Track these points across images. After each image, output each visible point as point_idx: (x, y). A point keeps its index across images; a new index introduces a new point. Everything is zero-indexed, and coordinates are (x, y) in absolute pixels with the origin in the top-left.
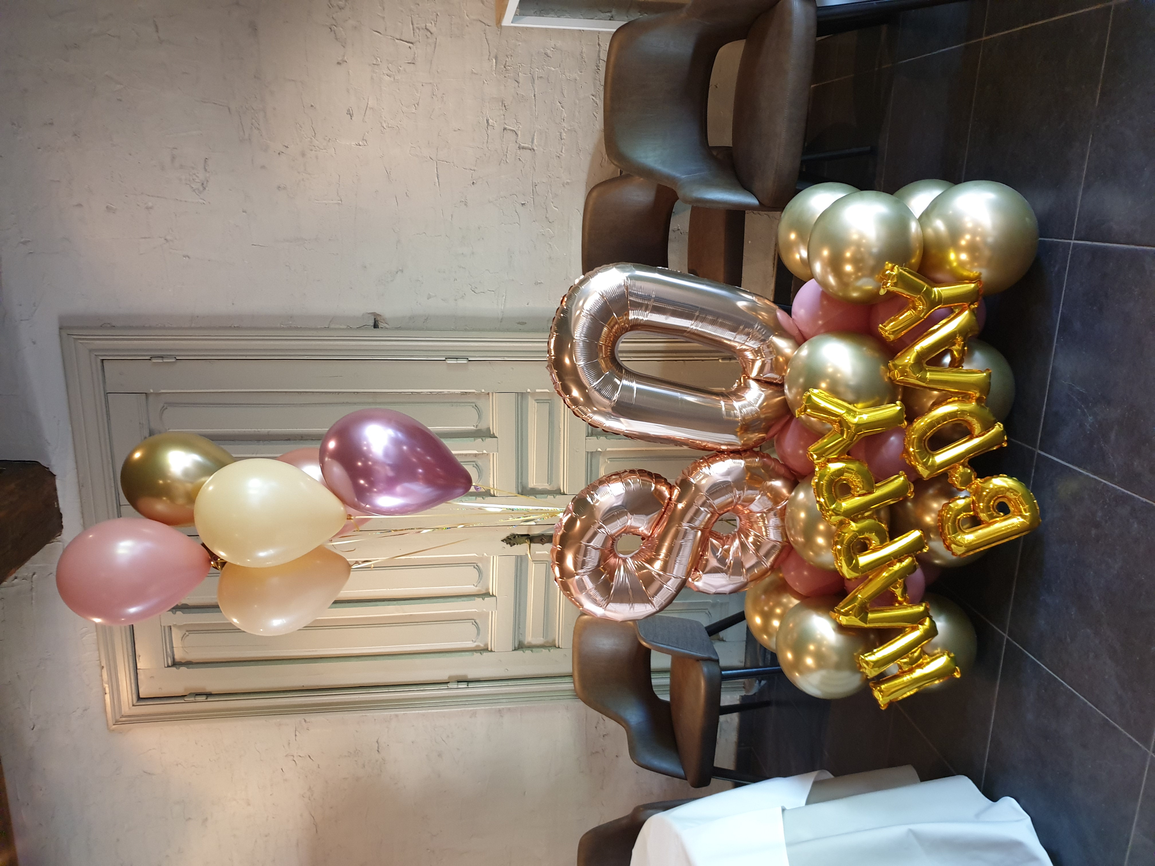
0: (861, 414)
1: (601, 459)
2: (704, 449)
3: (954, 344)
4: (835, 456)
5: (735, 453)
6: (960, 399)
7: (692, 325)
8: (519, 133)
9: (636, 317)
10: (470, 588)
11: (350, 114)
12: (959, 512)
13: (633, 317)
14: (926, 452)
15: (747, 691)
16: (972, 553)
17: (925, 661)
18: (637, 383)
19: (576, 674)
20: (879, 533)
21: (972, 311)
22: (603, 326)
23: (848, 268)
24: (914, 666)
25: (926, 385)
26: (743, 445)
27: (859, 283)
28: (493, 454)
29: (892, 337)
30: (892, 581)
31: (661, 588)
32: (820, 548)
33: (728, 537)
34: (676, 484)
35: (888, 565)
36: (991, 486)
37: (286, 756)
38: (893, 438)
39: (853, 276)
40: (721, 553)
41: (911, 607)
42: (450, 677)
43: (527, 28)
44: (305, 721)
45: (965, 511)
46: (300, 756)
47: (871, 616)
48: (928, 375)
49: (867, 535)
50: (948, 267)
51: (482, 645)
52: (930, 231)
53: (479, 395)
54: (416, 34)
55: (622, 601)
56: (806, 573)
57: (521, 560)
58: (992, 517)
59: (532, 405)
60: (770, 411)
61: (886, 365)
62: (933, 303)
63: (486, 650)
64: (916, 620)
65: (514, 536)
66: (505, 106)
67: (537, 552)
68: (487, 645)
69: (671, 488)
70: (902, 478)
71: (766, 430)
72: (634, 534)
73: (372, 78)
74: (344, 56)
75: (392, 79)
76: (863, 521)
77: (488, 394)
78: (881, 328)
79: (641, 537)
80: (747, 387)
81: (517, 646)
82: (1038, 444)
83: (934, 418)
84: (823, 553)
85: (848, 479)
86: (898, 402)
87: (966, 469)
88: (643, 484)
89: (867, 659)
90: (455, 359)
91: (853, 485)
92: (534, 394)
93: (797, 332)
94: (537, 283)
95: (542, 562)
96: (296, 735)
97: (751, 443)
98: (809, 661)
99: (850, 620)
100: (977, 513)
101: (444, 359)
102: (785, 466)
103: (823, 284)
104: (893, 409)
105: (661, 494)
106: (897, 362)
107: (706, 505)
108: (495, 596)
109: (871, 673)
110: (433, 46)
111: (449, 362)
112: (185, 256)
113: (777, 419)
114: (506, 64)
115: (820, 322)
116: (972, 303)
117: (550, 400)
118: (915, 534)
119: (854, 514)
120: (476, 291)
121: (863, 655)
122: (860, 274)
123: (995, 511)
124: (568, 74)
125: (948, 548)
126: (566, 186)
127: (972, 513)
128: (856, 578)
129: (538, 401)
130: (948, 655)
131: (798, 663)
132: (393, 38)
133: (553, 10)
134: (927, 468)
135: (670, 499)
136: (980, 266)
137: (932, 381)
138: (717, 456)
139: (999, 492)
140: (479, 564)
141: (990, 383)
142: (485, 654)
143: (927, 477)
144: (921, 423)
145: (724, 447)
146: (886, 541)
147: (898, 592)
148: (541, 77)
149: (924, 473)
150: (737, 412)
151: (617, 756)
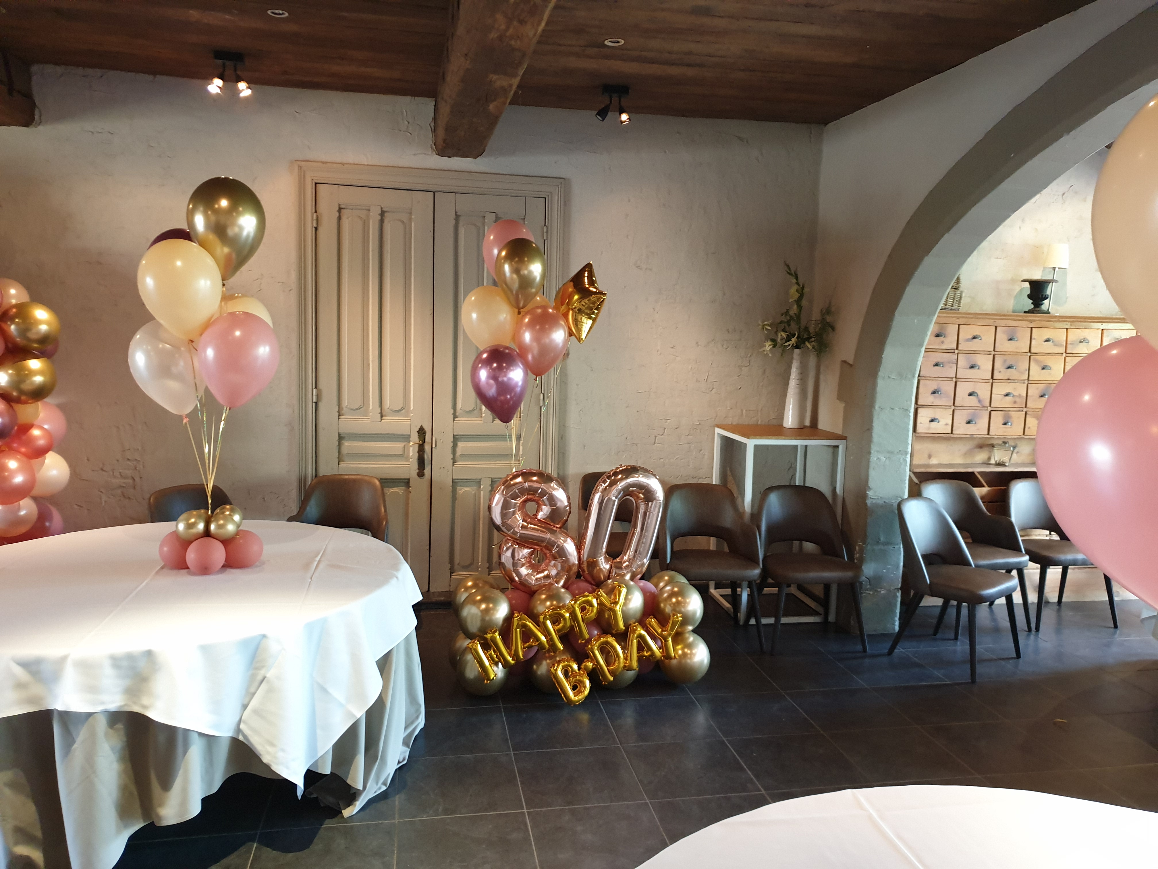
0: (619, 612)
2: (582, 542)
3: (647, 652)
4: (599, 602)
5: (579, 559)
6: (625, 657)
11: (673, 347)
16: (553, 676)
19: (318, 478)
20: (562, 630)
21: (662, 657)
23: (674, 600)
25: (631, 642)
26: (583, 563)
29: (648, 623)
30: (536, 639)
35: (546, 636)
36: (585, 679)
41: (522, 651)
42: (321, 390)
43: (714, 441)
45: (572, 669)
49: (562, 622)
51: (343, 412)
54: (711, 383)
57: (406, 438)
58: (570, 682)
61: (636, 622)
63: (341, 415)
65: (425, 434)
66: (676, 429)
67: (411, 449)
68: (344, 415)
69: (561, 527)
71: (588, 574)
73: (690, 359)
75: (690, 370)
76: (570, 620)
78: (650, 618)
79: (536, 514)
85: (589, 610)
86: (624, 629)
87: (592, 667)
91: (586, 613)
97: (584, 566)
100: (572, 676)
101: (543, 392)
104: (621, 627)
106: (638, 626)
108: (381, 421)
110: (705, 392)
113: (594, 578)
114: (697, 429)
115: (644, 590)
116: (665, 658)
118: (561, 647)
120: (580, 412)
121: (497, 632)
123: (574, 684)
124: (691, 462)
132: (709, 371)
134: (592, 648)
139: (582, 682)
140: (404, 410)
144: (613, 642)
146: (558, 633)
147: (531, 643)
149: (590, 646)
150: (598, 559)
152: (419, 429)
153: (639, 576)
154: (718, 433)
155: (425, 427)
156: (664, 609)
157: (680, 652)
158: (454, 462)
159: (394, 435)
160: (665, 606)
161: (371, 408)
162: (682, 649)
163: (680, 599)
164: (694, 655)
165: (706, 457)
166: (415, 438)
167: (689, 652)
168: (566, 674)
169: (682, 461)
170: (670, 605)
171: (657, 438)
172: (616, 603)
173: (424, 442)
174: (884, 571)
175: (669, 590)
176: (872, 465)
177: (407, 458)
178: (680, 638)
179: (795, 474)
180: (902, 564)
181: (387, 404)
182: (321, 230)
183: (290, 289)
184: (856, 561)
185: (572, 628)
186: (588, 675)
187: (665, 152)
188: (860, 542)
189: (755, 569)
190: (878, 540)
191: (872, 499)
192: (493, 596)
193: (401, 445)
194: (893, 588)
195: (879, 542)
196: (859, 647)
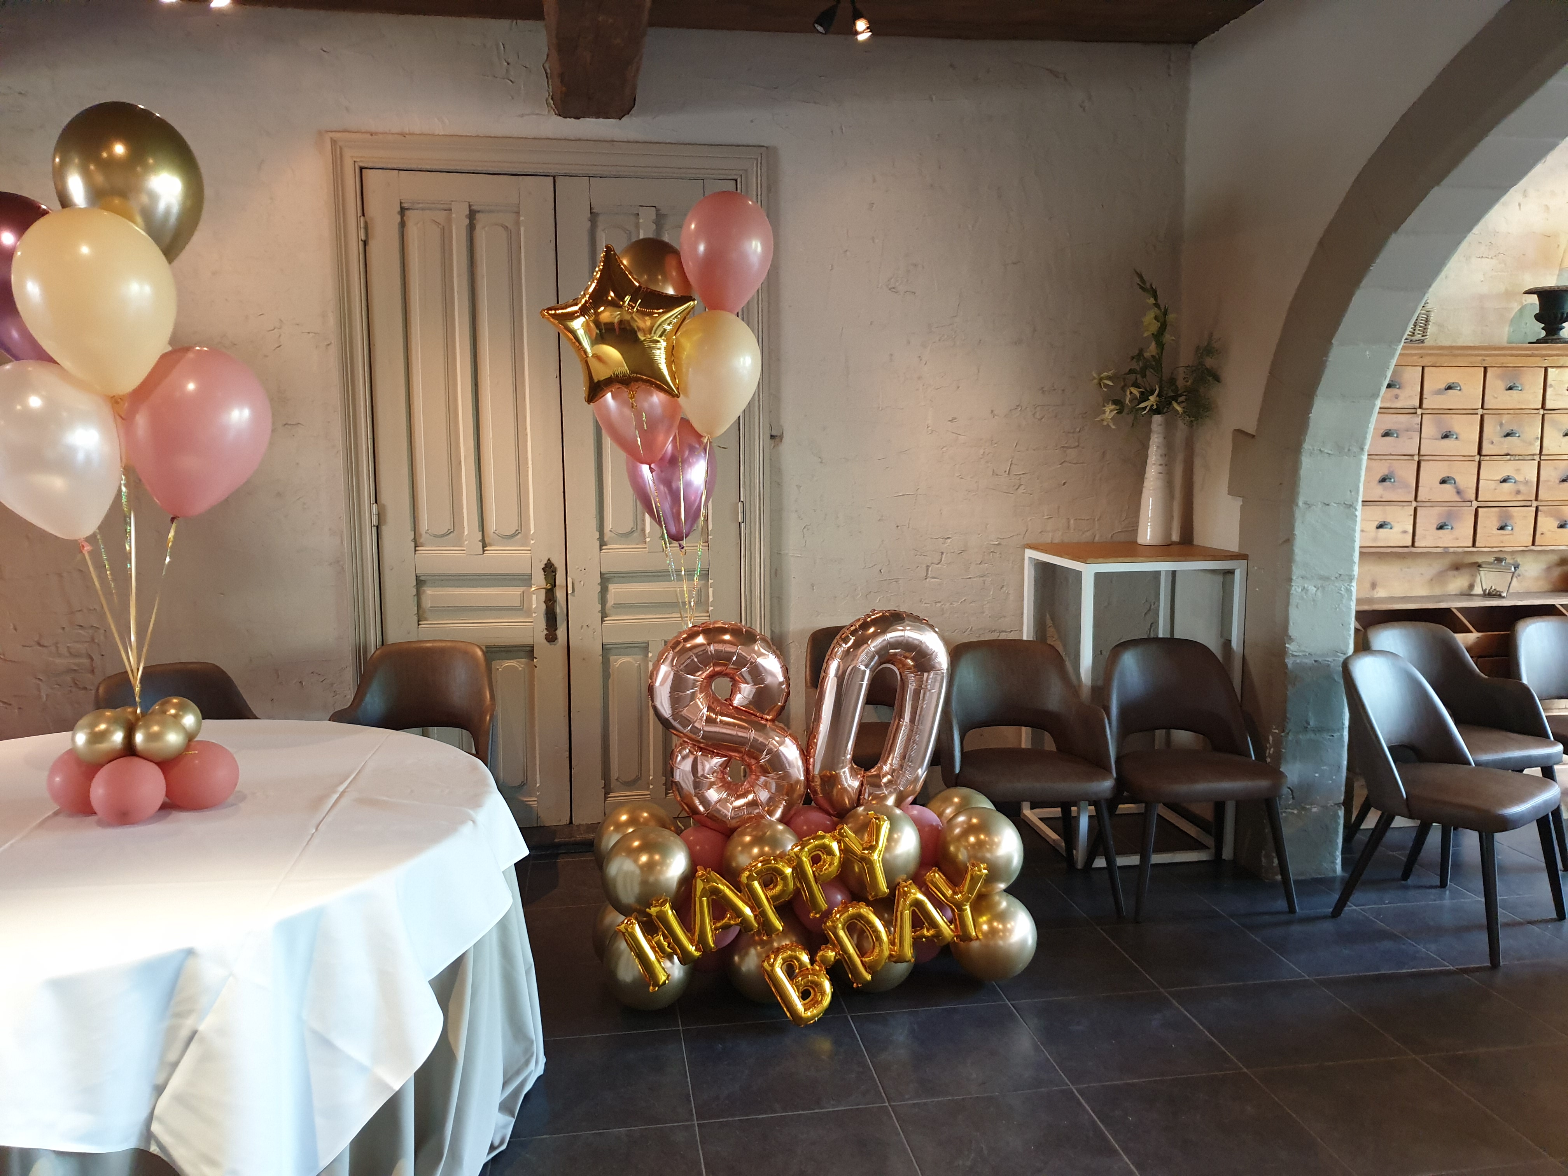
0: (879, 865)
2: (811, 744)
4: (843, 847)
5: (807, 771)
6: (891, 941)
8: (939, 566)
11: (953, 420)
14: (846, 922)
18: (867, 684)
20: (781, 895)
25: (899, 914)
26: (814, 777)
28: (646, 548)
29: (928, 878)
30: (737, 913)
32: (749, 853)
35: (752, 906)
36: (822, 981)
39: (966, 844)
41: (712, 935)
42: (384, 506)
43: (1024, 570)
44: (328, 345)
46: (280, 336)
47: (705, 899)
48: (906, 911)
50: (982, 915)
51: (422, 540)
54: (1015, 477)
57: (525, 580)
58: (798, 985)
61: (908, 878)
62: (958, 907)
63: (417, 544)
65: (554, 572)
66: (961, 553)
67: (534, 597)
68: (423, 545)
71: (824, 795)
72: (733, 690)
73: (981, 439)
76: (792, 878)
78: (932, 872)
79: (729, 697)
81: (422, 578)
83: (874, 924)
84: (746, 857)
85: (826, 861)
86: (888, 890)
87: (834, 958)
90: (742, 511)
91: (821, 865)
92: (706, 586)
96: (309, 333)
97: (815, 783)
100: (799, 974)
104: (883, 887)
106: (912, 886)
108: (483, 554)
111: (740, 506)
114: (994, 553)
115: (920, 824)
116: (960, 937)
119: (799, 870)
120: (806, 529)
123: (803, 987)
125: (764, 960)
128: (740, 882)
132: (1012, 457)
134: (833, 925)
138: (805, 755)
139: (819, 988)
140: (520, 535)
142: (411, 545)
144: (871, 914)
145: (812, 760)
147: (726, 921)
149: (830, 924)
150: (840, 771)
152: (545, 564)
153: (910, 799)
154: (1029, 557)
155: (553, 561)
156: (957, 856)
157: (985, 927)
158: (604, 616)
159: (508, 575)
160: (958, 849)
161: (466, 533)
162: (990, 922)
163: (982, 837)
164: (1010, 931)
165: (1011, 597)
166: (539, 579)
167: (1000, 926)
168: (790, 973)
169: (971, 605)
170: (966, 848)
171: (930, 569)
172: (872, 848)
173: (555, 586)
174: (1317, 775)
175: (963, 822)
176: (1294, 600)
177: (529, 613)
178: (984, 903)
179: (1157, 622)
180: (1345, 763)
181: (492, 525)
182: (373, 245)
183: (329, 343)
184: (1268, 760)
185: (797, 892)
186: (828, 972)
187: (932, 99)
188: (1275, 729)
189: (1104, 779)
190: (1306, 725)
191: (1296, 656)
192: (660, 840)
193: (517, 591)
194: (1331, 803)
195: (1307, 727)
196: (1281, 904)
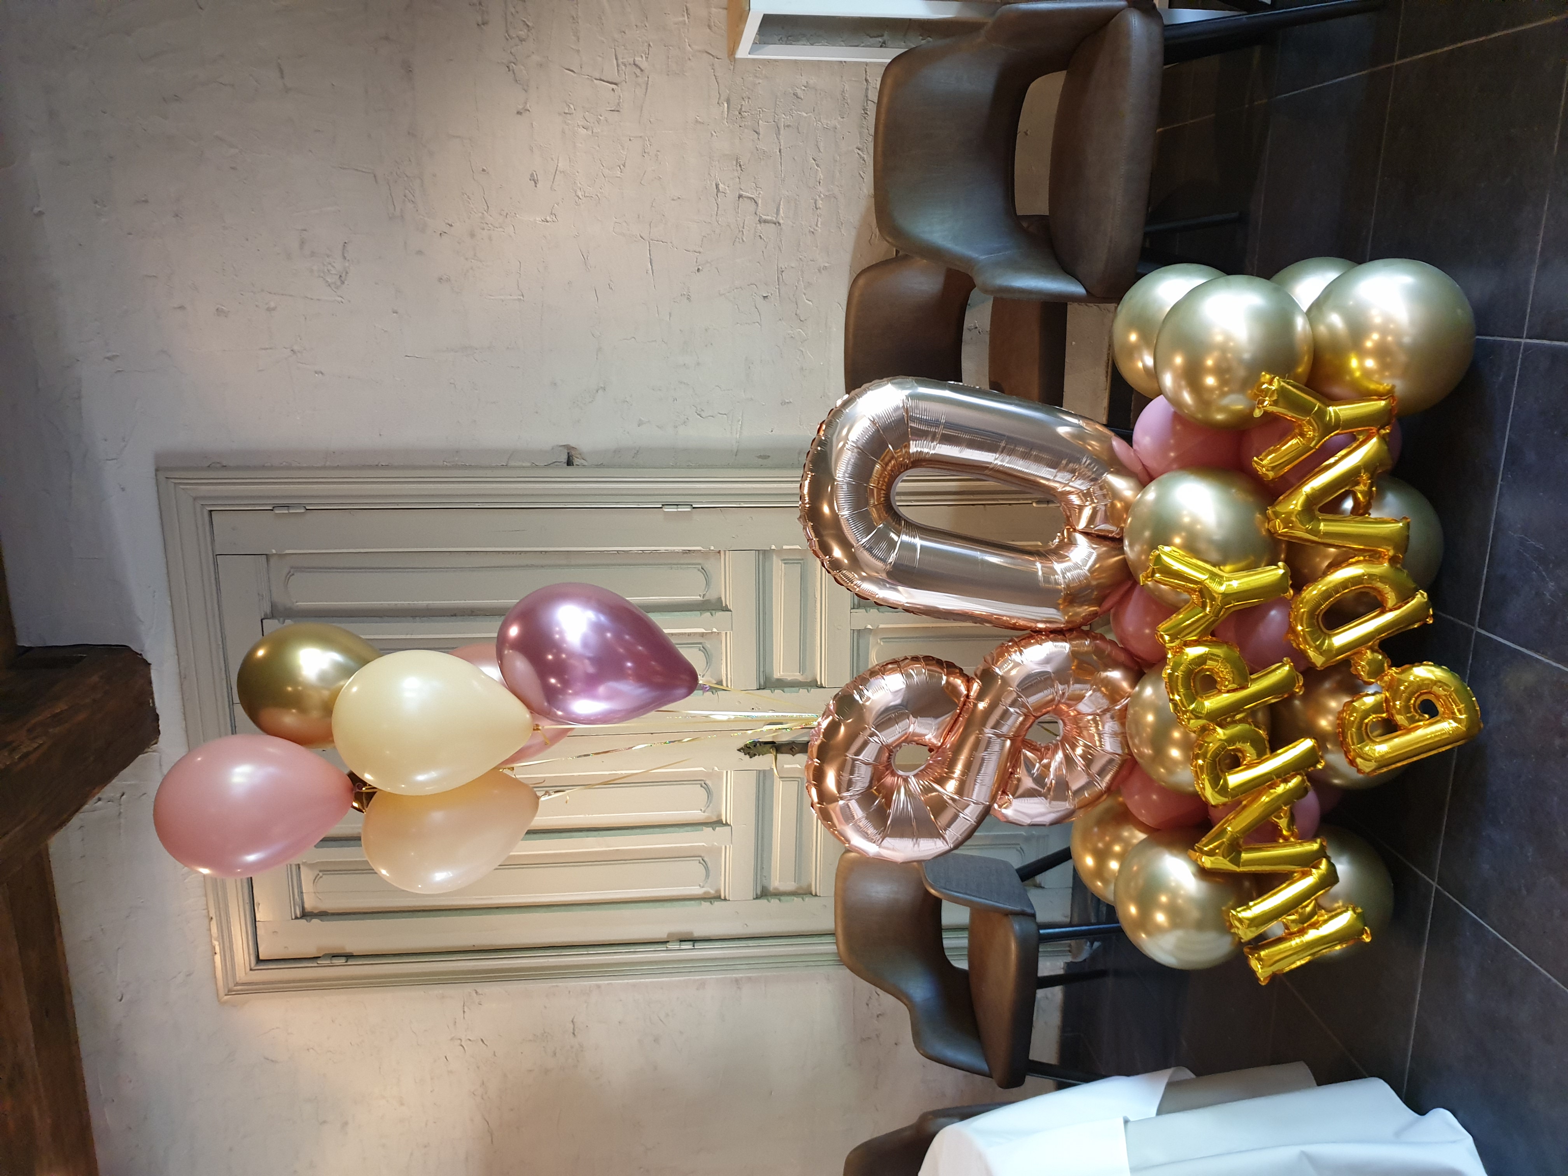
0: (1229, 580)
1: (872, 640)
2: (1014, 627)
3: (1358, 484)
4: (1195, 638)
5: (1056, 634)
6: (1367, 558)
7: (996, 459)
8: (760, 202)
9: (919, 450)
10: (696, 814)
11: (534, 180)
12: (1367, 713)
13: (915, 450)
14: (1319, 632)
15: (1074, 956)
16: (1385, 770)
17: (1321, 919)
18: (921, 538)
19: (840, 932)
20: (1256, 743)
21: (1383, 438)
22: (875, 463)
24: (1306, 925)
25: (1320, 540)
26: (1067, 622)
27: (1225, 401)
28: (726, 633)
29: (1271, 474)
30: (1274, 809)
31: (955, 817)
32: (1175, 762)
33: (1047, 748)
34: (976, 675)
35: (1268, 786)
36: (1412, 678)
37: (452, 1039)
38: (1273, 613)
39: (1217, 392)
40: (1038, 770)
41: (1300, 844)
42: (669, 935)
43: (769, 61)
44: (476, 992)
45: (1374, 713)
46: (470, 1040)
47: (1245, 856)
48: (1322, 527)
49: (1238, 745)
50: (1348, 378)
51: (712, 892)
52: (1322, 329)
53: (706, 554)
54: (621, 72)
55: (902, 835)
56: (1154, 797)
57: (764, 776)
58: (1412, 720)
59: (778, 567)
60: (1104, 575)
61: (1264, 512)
62: (1327, 428)
63: (718, 898)
64: (1308, 862)
65: (755, 744)
66: (740, 165)
67: (786, 766)
68: (718, 891)
69: (968, 681)
70: (1287, 668)
71: (1099, 601)
72: (918, 744)
73: (563, 132)
74: (526, 103)
75: (590, 133)
76: (1232, 726)
77: (719, 552)
78: (1256, 462)
79: (927, 748)
80: (1072, 543)
81: (759, 893)
82: (1477, 620)
83: (1331, 585)
84: (1179, 770)
85: (1213, 669)
86: (1281, 564)
87: (1376, 654)
88: (930, 676)
89: (1240, 915)
90: (675, 506)
91: (1220, 677)
92: (780, 552)
93: (1140, 467)
94: (784, 403)
95: (793, 779)
96: (464, 1012)
97: (1079, 620)
98: (1160, 918)
99: (1216, 861)
100: (1392, 715)
101: (660, 506)
102: (1125, 650)
103: (1176, 402)
104: (1274, 573)
105: (954, 689)
106: (1278, 508)
107: (1017, 704)
108: (730, 825)
109: (1247, 934)
110: (644, 87)
111: (667, 509)
112: (316, 373)
113: (1114, 585)
114: (741, 109)
115: (1172, 454)
116: (1383, 427)
117: (802, 559)
118: (1305, 744)
119: (1222, 717)
120: (703, 414)
121: (1235, 909)
122: (1226, 389)
123: (1417, 712)
124: (824, 121)
125: (1352, 762)
126: (823, 271)
127: (1384, 715)
128: (1224, 804)
129: (786, 561)
130: (1354, 910)
131: (1144, 921)
132: (591, 78)
133: (804, 35)
134: (1321, 654)
135: (968, 696)
136: (1393, 376)
137: (1327, 534)
138: (1031, 637)
139: (1423, 686)
140: (707, 782)
141: (1408, 537)
142: (717, 904)
143: (1321, 666)
144: (1312, 592)
145: (1041, 626)
146: (1265, 754)
147: (1283, 823)
148: (788, 126)
149: (1318, 660)
150: (1059, 578)
151: (896, 1044)
152: (745, 754)
155: (741, 745)
158: (814, 684)
161: (703, 844)
166: (765, 761)
173: (773, 743)
181: (693, 814)
186: (1397, 667)
193: (779, 787)
